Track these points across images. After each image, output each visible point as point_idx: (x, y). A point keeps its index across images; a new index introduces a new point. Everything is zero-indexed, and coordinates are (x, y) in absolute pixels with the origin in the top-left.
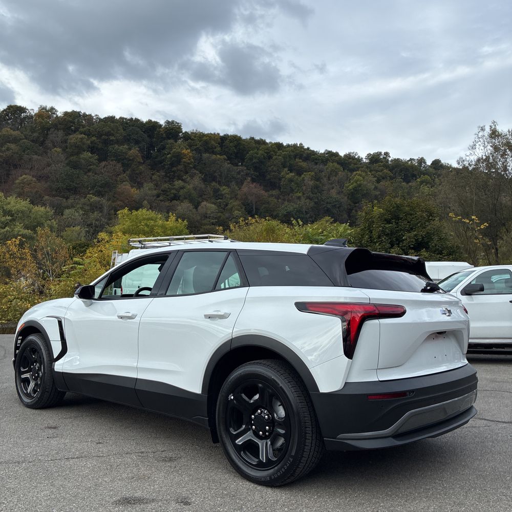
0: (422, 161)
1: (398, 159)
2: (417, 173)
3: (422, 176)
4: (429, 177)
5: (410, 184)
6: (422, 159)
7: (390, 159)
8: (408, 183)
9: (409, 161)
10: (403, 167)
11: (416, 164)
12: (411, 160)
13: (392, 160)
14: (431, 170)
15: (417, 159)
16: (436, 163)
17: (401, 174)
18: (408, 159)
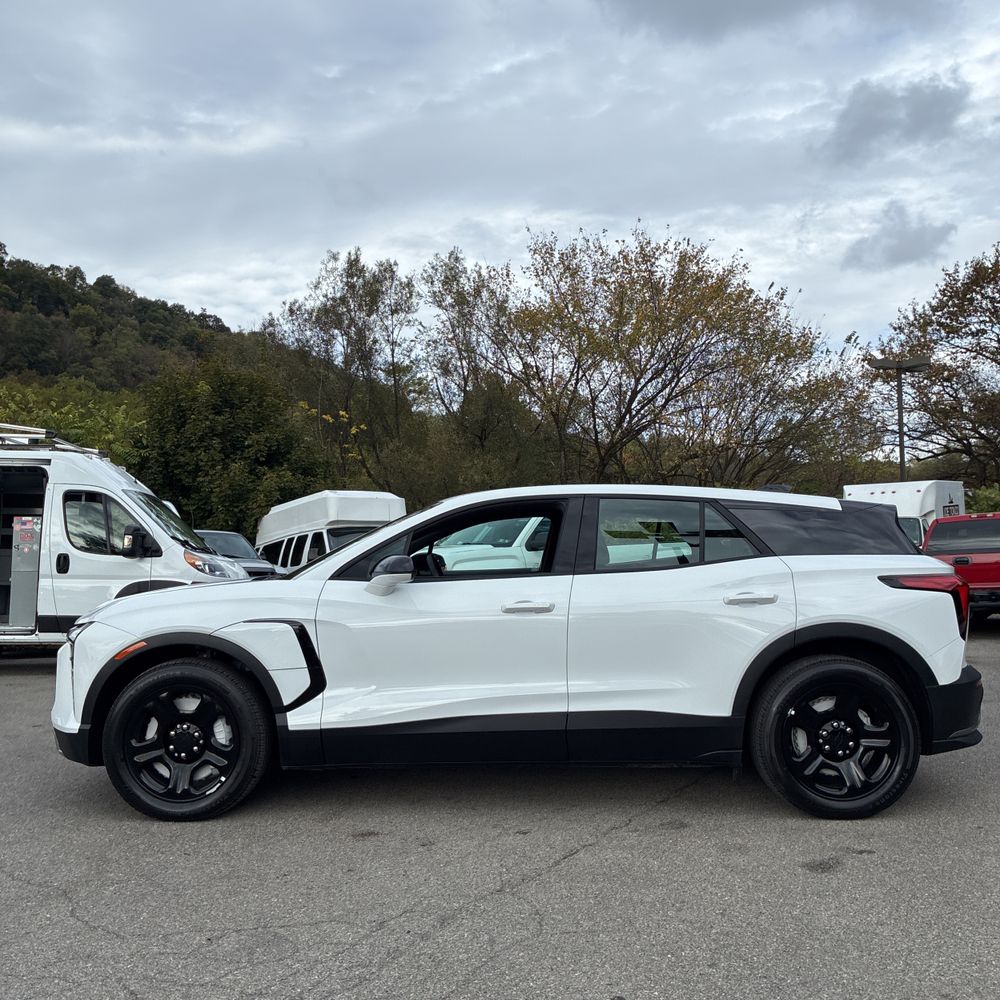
0: (76, 273)
1: (25, 262)
2: (66, 298)
3: (79, 304)
4: (93, 310)
5: (53, 318)
6: (77, 269)
7: (8, 259)
8: (48, 315)
9: (48, 269)
10: (36, 280)
11: (64, 278)
12: (53, 267)
13: (11, 263)
14: (95, 295)
15: (67, 269)
16: (105, 283)
17: (32, 294)
18: (47, 266)
